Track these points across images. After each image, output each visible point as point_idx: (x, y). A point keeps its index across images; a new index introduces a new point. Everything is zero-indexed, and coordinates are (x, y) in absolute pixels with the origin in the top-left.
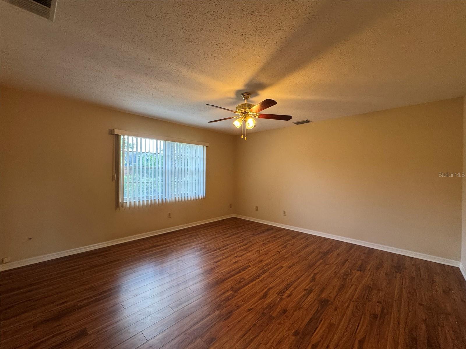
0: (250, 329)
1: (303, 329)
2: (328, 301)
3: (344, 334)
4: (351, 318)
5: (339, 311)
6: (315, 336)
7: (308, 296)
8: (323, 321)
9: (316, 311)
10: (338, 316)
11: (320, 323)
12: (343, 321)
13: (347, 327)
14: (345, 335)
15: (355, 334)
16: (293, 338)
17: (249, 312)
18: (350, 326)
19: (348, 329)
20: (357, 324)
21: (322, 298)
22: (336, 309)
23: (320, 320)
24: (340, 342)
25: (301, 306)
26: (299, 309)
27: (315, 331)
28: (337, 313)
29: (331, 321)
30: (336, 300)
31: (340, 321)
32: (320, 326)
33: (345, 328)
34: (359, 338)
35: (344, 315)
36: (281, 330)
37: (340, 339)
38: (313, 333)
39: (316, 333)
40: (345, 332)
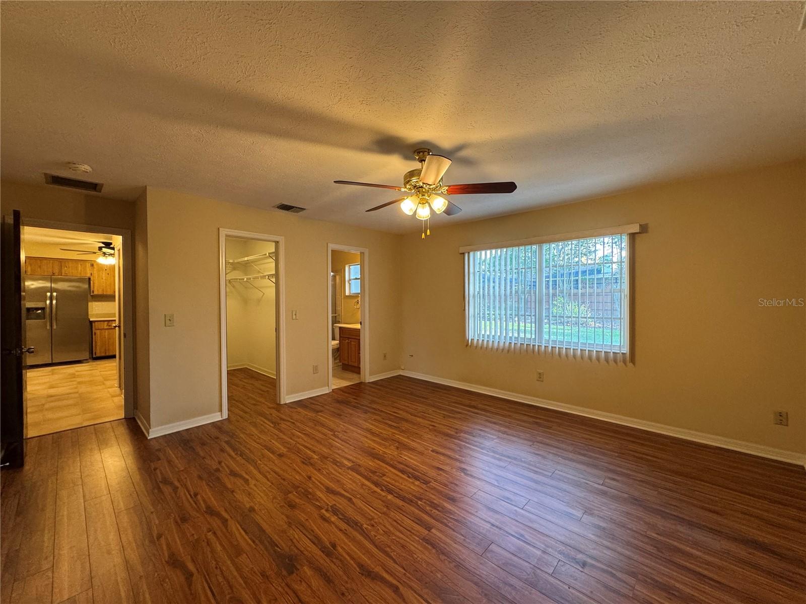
0: (279, 476)
1: (253, 518)
2: (291, 573)
3: (216, 560)
4: (232, 589)
5: (258, 578)
6: (236, 526)
7: (314, 543)
8: (252, 543)
9: (274, 542)
10: (247, 569)
11: (251, 539)
12: (236, 574)
13: (222, 572)
14: (213, 562)
15: (205, 576)
16: (248, 506)
17: (306, 477)
18: (221, 579)
19: (218, 572)
20: (215, 592)
21: (302, 566)
22: (263, 575)
23: (257, 541)
24: (209, 549)
25: (294, 527)
26: (290, 523)
27: (243, 529)
28: (254, 572)
29: (245, 555)
30: (286, 589)
31: (238, 569)
32: (247, 537)
33: (224, 568)
34: (197, 577)
35: (245, 583)
36: (265, 498)
37: (213, 551)
38: (241, 526)
39: (240, 528)
40: (217, 564)
